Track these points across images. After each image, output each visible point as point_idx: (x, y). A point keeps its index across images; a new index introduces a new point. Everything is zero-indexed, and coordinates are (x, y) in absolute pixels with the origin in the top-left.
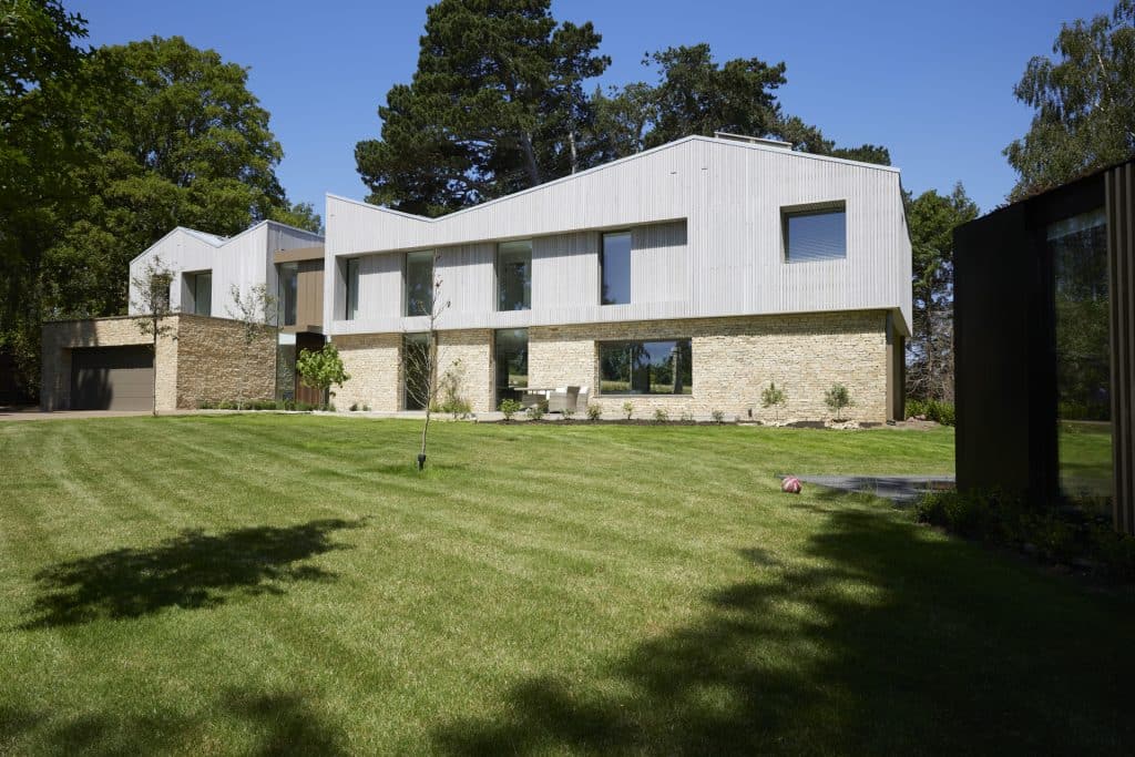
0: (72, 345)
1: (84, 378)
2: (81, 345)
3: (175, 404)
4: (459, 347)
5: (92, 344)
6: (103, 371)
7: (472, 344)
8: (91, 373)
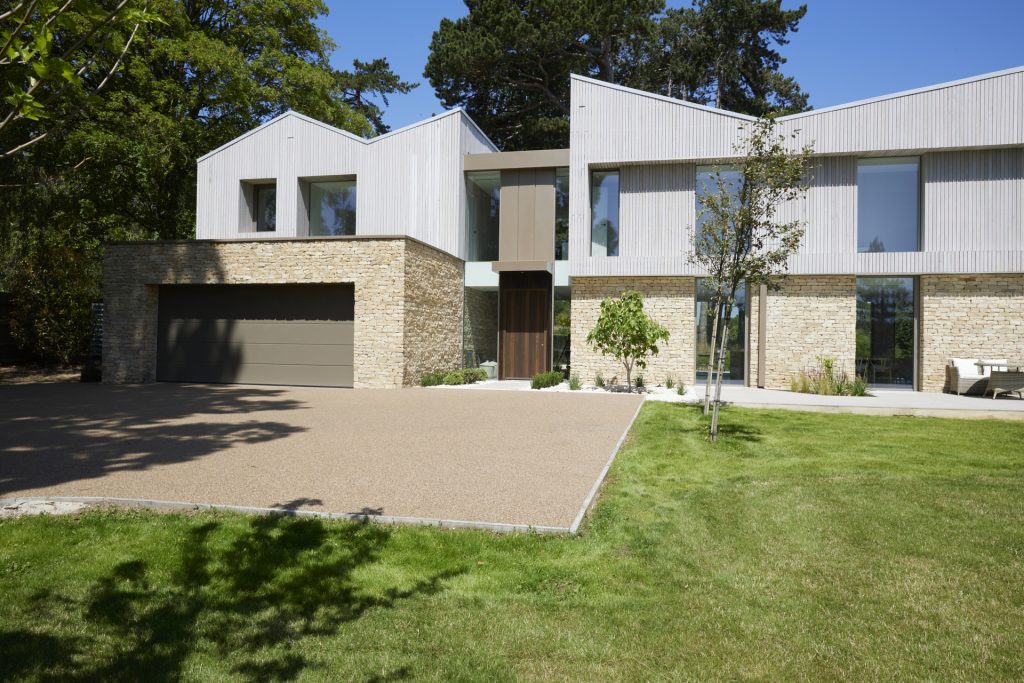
0: (170, 278)
1: (181, 333)
2: (185, 280)
3: (400, 380)
4: (803, 300)
5: (212, 280)
6: (221, 324)
7: (826, 295)
8: (194, 323)
